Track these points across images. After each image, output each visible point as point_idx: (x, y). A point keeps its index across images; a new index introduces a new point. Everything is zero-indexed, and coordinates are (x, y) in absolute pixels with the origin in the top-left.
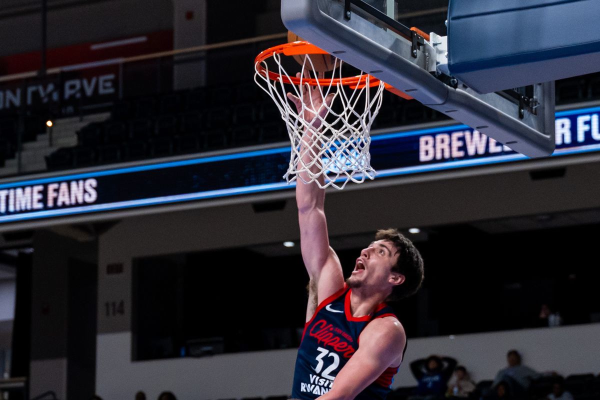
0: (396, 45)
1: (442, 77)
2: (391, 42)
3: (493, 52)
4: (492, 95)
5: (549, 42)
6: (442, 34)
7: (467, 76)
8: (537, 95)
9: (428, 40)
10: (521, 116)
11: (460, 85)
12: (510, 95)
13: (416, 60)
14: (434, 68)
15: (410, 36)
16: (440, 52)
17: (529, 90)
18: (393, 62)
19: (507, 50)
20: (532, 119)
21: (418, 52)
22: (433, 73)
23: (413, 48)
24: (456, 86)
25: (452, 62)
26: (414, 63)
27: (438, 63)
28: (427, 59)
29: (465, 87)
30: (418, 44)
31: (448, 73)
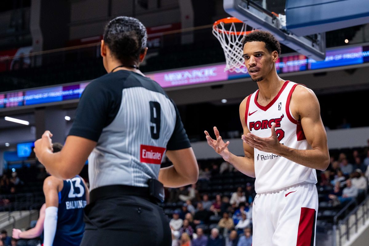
0: (266, 19)
1: (284, 31)
2: (265, 17)
3: (302, 21)
4: (302, 38)
5: (324, 17)
6: (284, 15)
7: (293, 30)
8: (319, 38)
9: (278, 16)
10: (313, 46)
11: (290, 34)
12: (308, 37)
13: (274, 24)
14: (281, 27)
15: (272, 15)
16: (283, 21)
17: (316, 36)
18: (265, 25)
19: (308, 20)
20: (317, 47)
21: (275, 21)
22: (280, 29)
23: (273, 20)
24: (289, 34)
25: (288, 25)
26: (273, 25)
27: (282, 26)
28: (278, 24)
29: (292, 34)
30: (275, 18)
31: (286, 29)
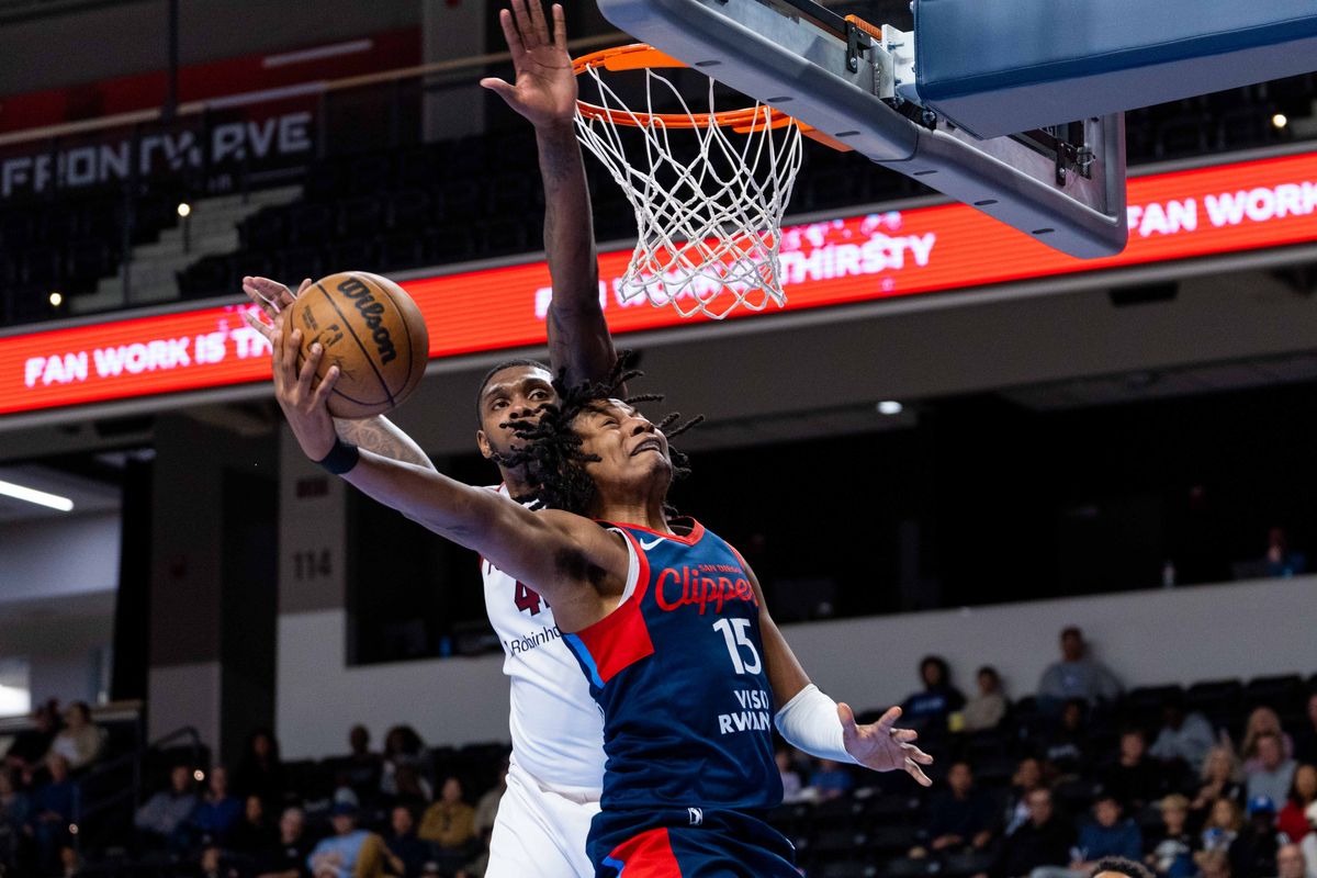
0: (816, 49)
1: (907, 109)
2: (807, 43)
3: (998, 61)
4: (1004, 142)
5: (1106, 40)
6: (905, 29)
7: (952, 105)
8: (1092, 140)
9: (879, 38)
10: (1060, 181)
11: (942, 124)
12: (1037, 140)
13: (856, 76)
14: (890, 92)
15: (844, 32)
16: (902, 61)
17: (1076, 131)
18: (810, 82)
19: (1027, 56)
20: (1082, 185)
21: (860, 63)
22: (888, 101)
23: (849, 54)
24: (933, 126)
25: (924, 80)
26: (851, 83)
27: (897, 82)
28: (876, 75)
29: (950, 126)
30: (859, 46)
31: (918, 102)
